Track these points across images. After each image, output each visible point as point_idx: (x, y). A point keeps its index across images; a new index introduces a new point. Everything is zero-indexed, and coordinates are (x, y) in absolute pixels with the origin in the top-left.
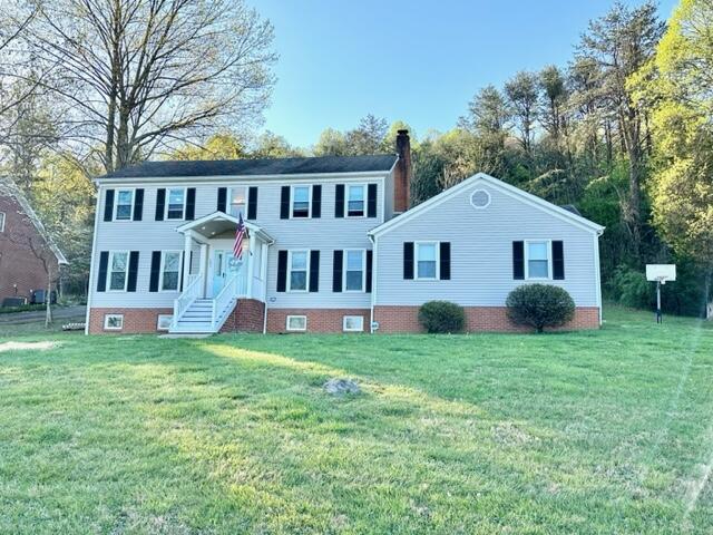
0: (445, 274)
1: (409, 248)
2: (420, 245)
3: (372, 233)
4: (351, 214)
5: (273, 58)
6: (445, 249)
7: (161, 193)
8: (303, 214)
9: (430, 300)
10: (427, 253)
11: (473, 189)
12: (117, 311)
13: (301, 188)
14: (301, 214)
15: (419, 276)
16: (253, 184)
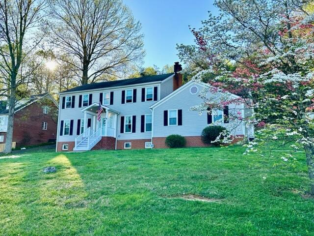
0: (180, 123)
1: (166, 113)
2: (171, 111)
3: (151, 107)
4: (147, 100)
5: (142, 36)
6: (180, 112)
7: (81, 97)
8: (130, 101)
9: (171, 134)
10: (173, 115)
11: (191, 86)
12: (66, 143)
13: (129, 91)
14: (129, 101)
15: (170, 124)
16: (112, 90)
